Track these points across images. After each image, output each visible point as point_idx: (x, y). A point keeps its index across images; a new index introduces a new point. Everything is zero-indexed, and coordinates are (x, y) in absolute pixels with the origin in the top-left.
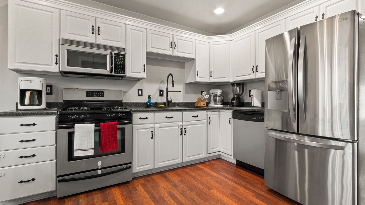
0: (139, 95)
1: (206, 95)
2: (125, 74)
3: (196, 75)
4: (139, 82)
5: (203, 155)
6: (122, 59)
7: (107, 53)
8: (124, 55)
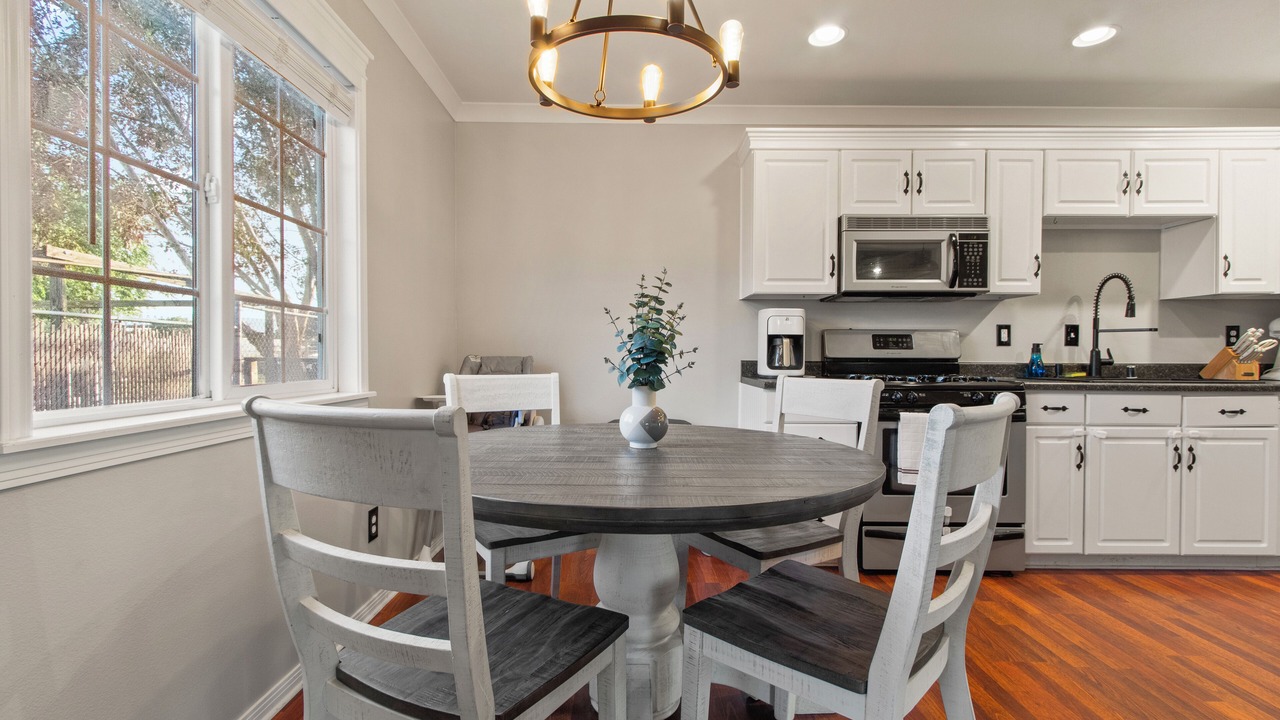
0: (1000, 343)
1: (1260, 339)
2: (986, 286)
3: (1222, 272)
4: (1001, 304)
5: (1264, 545)
6: (978, 248)
7: (942, 235)
8: (985, 236)
